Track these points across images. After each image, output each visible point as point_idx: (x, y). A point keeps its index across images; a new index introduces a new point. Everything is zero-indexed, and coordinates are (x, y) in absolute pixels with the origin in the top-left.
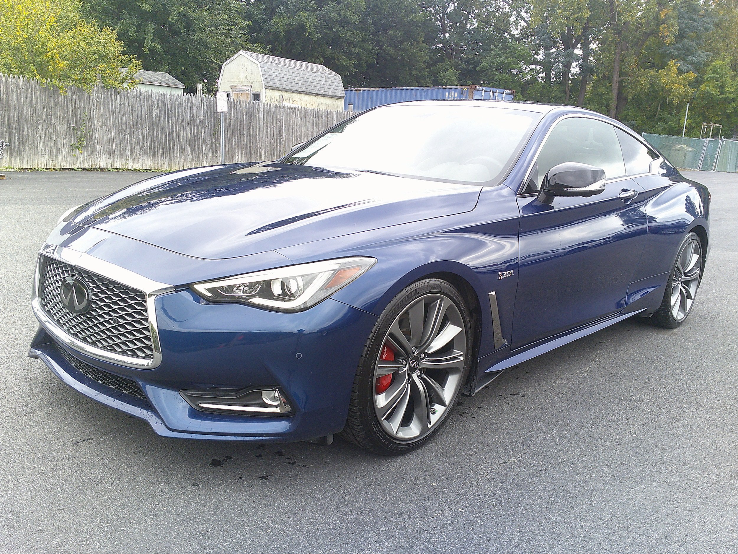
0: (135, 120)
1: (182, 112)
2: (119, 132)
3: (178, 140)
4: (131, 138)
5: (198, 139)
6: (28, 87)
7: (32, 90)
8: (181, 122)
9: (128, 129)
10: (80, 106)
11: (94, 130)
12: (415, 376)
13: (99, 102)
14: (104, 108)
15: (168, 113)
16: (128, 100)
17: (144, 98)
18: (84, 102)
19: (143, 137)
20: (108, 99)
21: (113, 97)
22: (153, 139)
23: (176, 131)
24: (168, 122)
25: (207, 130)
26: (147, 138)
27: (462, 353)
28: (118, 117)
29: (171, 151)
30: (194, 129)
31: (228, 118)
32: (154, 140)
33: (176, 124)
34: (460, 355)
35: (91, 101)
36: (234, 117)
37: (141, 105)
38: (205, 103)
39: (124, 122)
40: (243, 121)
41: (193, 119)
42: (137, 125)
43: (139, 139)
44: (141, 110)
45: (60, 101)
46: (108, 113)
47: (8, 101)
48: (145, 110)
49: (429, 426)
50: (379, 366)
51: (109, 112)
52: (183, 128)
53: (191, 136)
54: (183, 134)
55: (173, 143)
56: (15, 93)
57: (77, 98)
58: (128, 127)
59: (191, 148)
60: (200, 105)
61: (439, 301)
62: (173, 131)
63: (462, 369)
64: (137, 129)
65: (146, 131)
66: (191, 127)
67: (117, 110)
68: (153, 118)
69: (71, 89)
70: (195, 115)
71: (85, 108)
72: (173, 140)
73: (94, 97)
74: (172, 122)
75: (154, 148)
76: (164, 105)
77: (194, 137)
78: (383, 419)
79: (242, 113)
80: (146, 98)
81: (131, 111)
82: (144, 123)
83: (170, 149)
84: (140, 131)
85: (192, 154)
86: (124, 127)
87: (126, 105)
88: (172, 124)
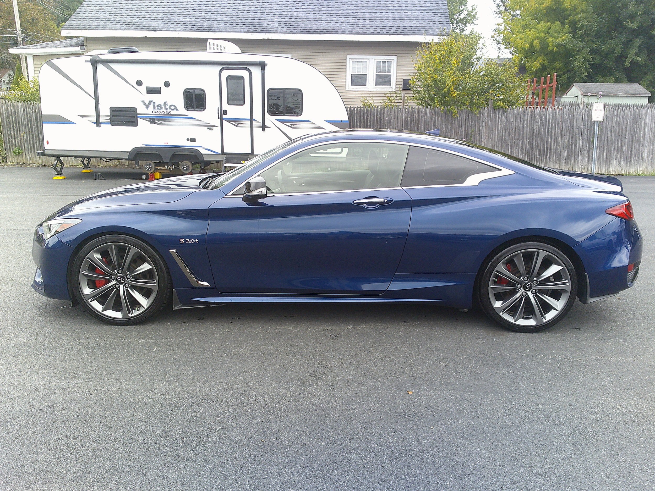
0: (517, 132)
1: (562, 124)
2: (502, 143)
3: (555, 148)
4: (512, 147)
5: (575, 145)
6: (433, 114)
7: (435, 115)
8: (559, 132)
9: (510, 140)
10: (472, 125)
11: (481, 142)
13: (488, 121)
14: (492, 125)
15: (549, 125)
16: (513, 117)
17: (528, 114)
18: (475, 122)
19: (522, 146)
20: (496, 118)
21: (500, 116)
22: (532, 147)
23: (554, 139)
24: (548, 133)
25: (585, 137)
26: (526, 147)
28: (503, 131)
29: (548, 157)
30: (572, 137)
31: (610, 126)
32: (532, 148)
33: (555, 134)
35: (481, 120)
36: (616, 124)
37: (524, 120)
38: (586, 114)
39: (507, 135)
40: (626, 128)
41: (573, 129)
42: (519, 135)
43: (519, 147)
44: (523, 124)
45: (456, 122)
46: (494, 128)
47: (418, 124)
48: (527, 123)
51: (496, 127)
52: (562, 137)
53: (569, 143)
54: (561, 142)
55: (550, 150)
56: (423, 119)
57: (470, 118)
58: (510, 139)
59: (568, 153)
60: (581, 116)
62: (551, 140)
64: (518, 139)
65: (527, 141)
66: (569, 136)
67: (502, 125)
68: (533, 129)
69: (466, 112)
70: (575, 125)
71: (476, 126)
72: (551, 147)
73: (485, 117)
74: (551, 133)
75: (532, 154)
76: (546, 118)
77: (572, 144)
79: (625, 121)
80: (529, 114)
81: (514, 126)
82: (525, 135)
83: (546, 155)
84: (521, 141)
85: (568, 159)
86: (507, 139)
87: (511, 121)
88: (551, 134)
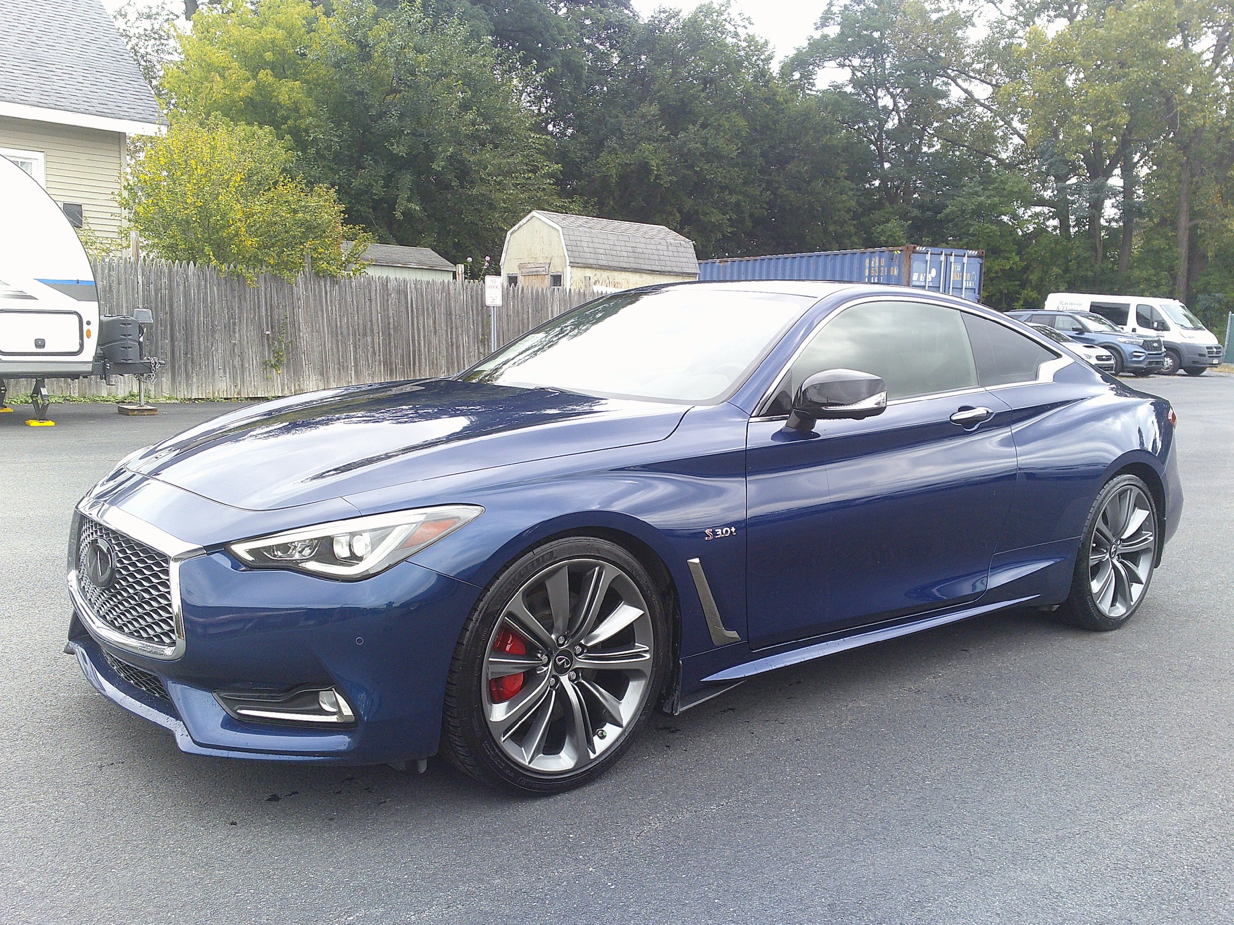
0: (361, 322)
1: (434, 309)
2: (337, 341)
3: (427, 350)
4: (356, 349)
5: (457, 347)
6: (201, 278)
7: (206, 281)
8: (431, 321)
9: (351, 336)
10: (278, 304)
11: (300, 338)
12: (564, 679)
13: (307, 297)
14: (315, 306)
15: (412, 311)
16: (352, 292)
17: (376, 290)
18: (284, 298)
19: (373, 348)
20: (320, 292)
21: (328, 289)
22: (390, 350)
23: (424, 337)
24: (413, 324)
25: (471, 334)
26: (379, 349)
27: (648, 648)
28: (336, 318)
29: (417, 368)
30: (451, 334)
31: (504, 315)
32: (390, 352)
33: (424, 327)
34: (645, 652)
35: (295, 295)
36: (514, 312)
37: (370, 300)
38: (469, 293)
39: (344, 326)
40: (528, 319)
41: (451, 318)
42: (365, 327)
43: (367, 349)
44: (370, 307)
45: (248, 296)
46: (320, 313)
47: (171, 299)
48: (377, 306)
49: (592, 756)
50: (490, 659)
51: (322, 311)
52: (435, 332)
53: (447, 343)
54: (435, 341)
55: (419, 356)
56: (182, 288)
57: (274, 291)
58: (351, 332)
59: (447, 362)
60: (462, 297)
61: (597, 569)
62: (419, 337)
63: (648, 673)
64: (365, 335)
65: (379, 339)
66: (447, 331)
67: (334, 308)
68: (389, 318)
69: (265, 278)
70: (453, 312)
71: (286, 306)
72: (420, 350)
73: (300, 290)
74: (418, 324)
75: (391, 363)
76: (406, 298)
77: (452, 345)
78: (503, 739)
79: (525, 307)
80: (378, 288)
81: (355, 309)
82: (375, 327)
83: (414, 364)
84: (369, 339)
85: (448, 371)
86: (345, 333)
87: (349, 300)
88: (418, 327)
